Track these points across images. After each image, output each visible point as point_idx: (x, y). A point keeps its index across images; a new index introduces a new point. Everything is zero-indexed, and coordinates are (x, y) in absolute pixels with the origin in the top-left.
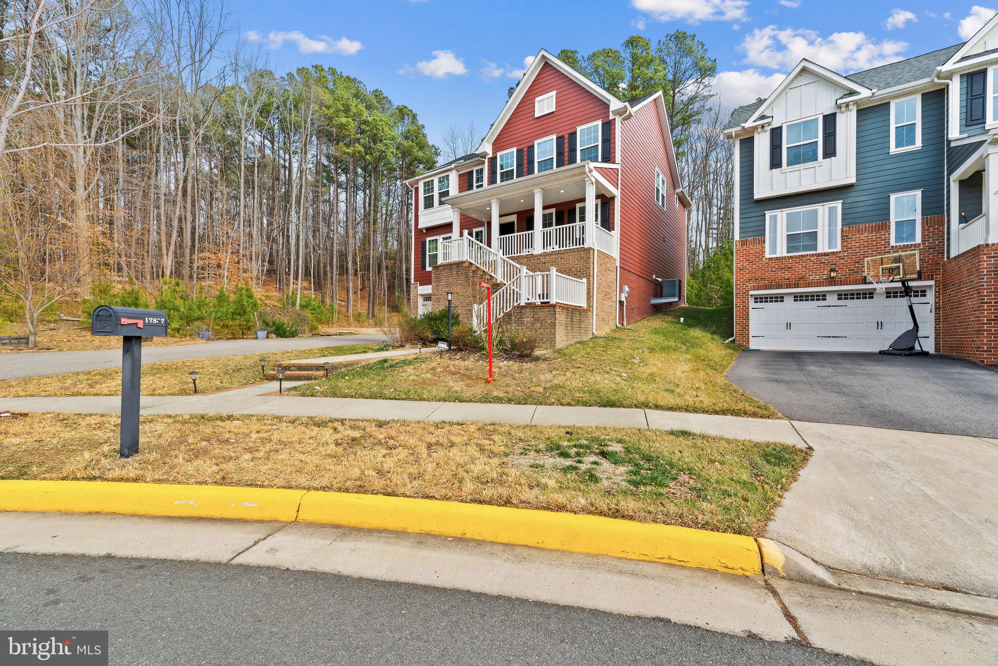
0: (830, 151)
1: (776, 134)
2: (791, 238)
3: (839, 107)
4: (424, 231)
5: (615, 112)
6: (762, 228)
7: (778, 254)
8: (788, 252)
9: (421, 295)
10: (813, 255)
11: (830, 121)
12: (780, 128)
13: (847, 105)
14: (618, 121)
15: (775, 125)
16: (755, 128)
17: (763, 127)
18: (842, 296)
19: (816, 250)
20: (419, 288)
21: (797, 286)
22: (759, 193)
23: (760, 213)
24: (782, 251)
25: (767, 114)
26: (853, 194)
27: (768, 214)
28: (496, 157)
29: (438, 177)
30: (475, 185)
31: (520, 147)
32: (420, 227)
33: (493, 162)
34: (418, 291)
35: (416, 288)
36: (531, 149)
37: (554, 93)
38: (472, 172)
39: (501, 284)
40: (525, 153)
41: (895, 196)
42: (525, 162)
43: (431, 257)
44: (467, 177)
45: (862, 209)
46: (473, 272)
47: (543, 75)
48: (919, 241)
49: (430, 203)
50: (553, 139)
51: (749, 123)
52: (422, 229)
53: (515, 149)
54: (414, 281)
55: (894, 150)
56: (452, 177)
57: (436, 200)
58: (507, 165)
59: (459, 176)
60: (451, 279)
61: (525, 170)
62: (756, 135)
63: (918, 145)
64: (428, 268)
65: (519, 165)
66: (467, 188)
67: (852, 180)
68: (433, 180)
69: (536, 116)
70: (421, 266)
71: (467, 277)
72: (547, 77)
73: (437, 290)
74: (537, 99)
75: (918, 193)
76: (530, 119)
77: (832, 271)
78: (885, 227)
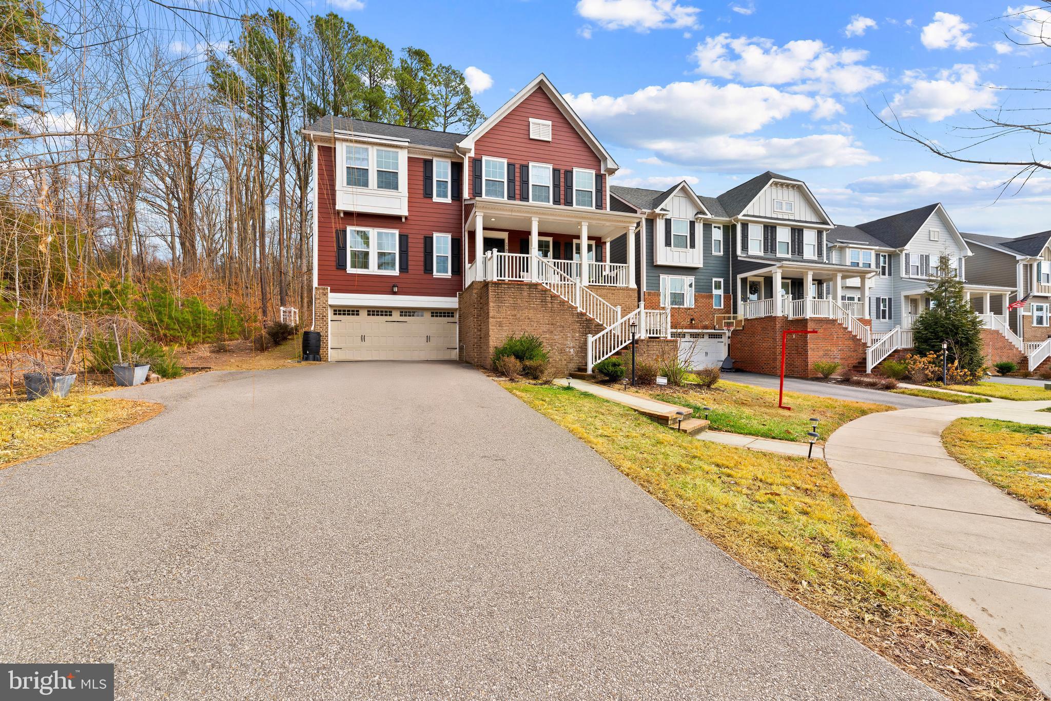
0: (693, 246)
1: (668, 222)
2: (672, 295)
3: (698, 219)
4: (342, 215)
5: (608, 170)
6: (657, 285)
8: (671, 304)
9: (331, 306)
10: (683, 309)
11: (692, 224)
12: (670, 220)
13: (701, 219)
14: (608, 177)
15: (668, 217)
16: (659, 215)
17: (663, 215)
20: (330, 295)
22: (661, 260)
23: (657, 275)
25: (666, 207)
26: (699, 274)
27: (662, 276)
28: (481, 161)
29: (376, 148)
30: (435, 179)
31: (512, 161)
32: (337, 208)
33: (476, 163)
34: (329, 300)
35: (325, 294)
36: (525, 169)
37: (550, 123)
38: (431, 161)
39: (582, 314)
40: (517, 170)
41: (714, 279)
42: (517, 179)
43: (354, 254)
44: (422, 165)
45: (702, 284)
46: (551, 297)
47: (535, 99)
48: (722, 307)
49: (358, 177)
50: (549, 168)
51: (657, 211)
52: (338, 212)
53: (505, 161)
54: (319, 284)
55: (714, 253)
56: (403, 157)
57: (373, 178)
58: (494, 175)
59: (409, 158)
60: (519, 301)
61: (517, 188)
62: (658, 220)
63: (722, 253)
64: (350, 270)
65: (511, 181)
66: (422, 178)
67: (701, 266)
68: (367, 149)
69: (532, 137)
70: (334, 264)
71: (544, 301)
72: (540, 103)
73: (498, 312)
74: (531, 120)
75: (722, 280)
76: (522, 136)
77: (692, 320)
78: (711, 296)
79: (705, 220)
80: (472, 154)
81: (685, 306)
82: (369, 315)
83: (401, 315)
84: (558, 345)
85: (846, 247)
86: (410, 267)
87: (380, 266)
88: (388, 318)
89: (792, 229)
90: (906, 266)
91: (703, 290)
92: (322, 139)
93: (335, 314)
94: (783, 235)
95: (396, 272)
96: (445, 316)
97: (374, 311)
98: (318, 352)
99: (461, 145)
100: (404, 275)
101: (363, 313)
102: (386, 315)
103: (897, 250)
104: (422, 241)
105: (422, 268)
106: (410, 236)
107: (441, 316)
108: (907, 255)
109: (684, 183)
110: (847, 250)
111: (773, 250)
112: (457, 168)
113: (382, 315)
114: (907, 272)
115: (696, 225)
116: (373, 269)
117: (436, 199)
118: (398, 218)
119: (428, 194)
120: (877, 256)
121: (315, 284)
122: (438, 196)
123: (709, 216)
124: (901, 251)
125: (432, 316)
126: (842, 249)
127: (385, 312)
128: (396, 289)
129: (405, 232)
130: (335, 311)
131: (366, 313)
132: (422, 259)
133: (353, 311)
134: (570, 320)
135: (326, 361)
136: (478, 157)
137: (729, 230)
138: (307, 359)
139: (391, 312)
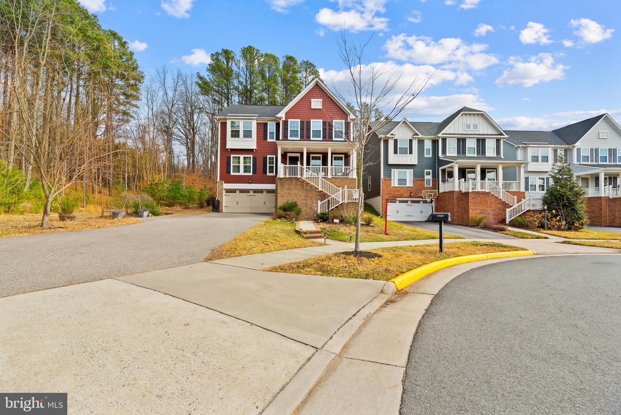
0: (411, 152)
1: (396, 141)
2: (399, 180)
3: (413, 138)
4: (229, 150)
5: (351, 119)
6: (390, 175)
7: (395, 186)
8: (398, 185)
9: (224, 189)
10: (406, 187)
11: (411, 141)
12: (397, 140)
13: (416, 138)
14: (352, 124)
15: (396, 138)
16: (390, 137)
17: (392, 138)
18: (413, 202)
19: (406, 185)
20: (224, 185)
21: (401, 197)
22: (390, 162)
23: (389, 169)
24: (396, 185)
25: (393, 134)
26: (415, 168)
27: (393, 170)
28: (288, 121)
29: (243, 120)
30: (268, 131)
31: (302, 120)
32: (227, 147)
33: (286, 123)
34: (224, 187)
35: (222, 184)
36: (309, 123)
37: (321, 100)
38: (267, 123)
39: (321, 191)
40: (305, 124)
41: (426, 171)
42: (305, 128)
43: (234, 167)
44: (263, 125)
45: (418, 173)
46: (306, 184)
47: (315, 90)
48: (431, 186)
49: (235, 134)
50: (321, 122)
51: (388, 136)
52: (228, 149)
53: (299, 120)
54: (220, 180)
55: (425, 156)
56: (254, 124)
57: (241, 134)
58: (294, 127)
59: (257, 123)
60: (291, 186)
61: (305, 132)
62: (389, 140)
63: (431, 156)
64: (232, 173)
65: (302, 129)
66: (263, 131)
67: (416, 163)
68: (239, 122)
69: (312, 108)
70: (226, 171)
71: (302, 186)
72: (317, 90)
73: (282, 191)
74: (312, 100)
75: (431, 171)
76: (308, 108)
77: (411, 193)
78: (424, 180)
79: (418, 138)
80: (284, 119)
81: (407, 186)
82: (240, 193)
83: (254, 193)
84: (309, 206)
85: (528, 147)
86: (257, 171)
87: (245, 172)
88: (248, 194)
89: (477, 140)
90: (578, 157)
91: (419, 177)
92: (221, 119)
93: (226, 192)
94: (471, 144)
95: (251, 174)
96: (273, 193)
97: (242, 191)
98: (218, 209)
99: (278, 116)
100: (255, 175)
101: (238, 192)
102: (247, 193)
103: (570, 146)
104: (263, 159)
105: (262, 171)
106: (257, 157)
107: (271, 193)
108: (579, 150)
109: (404, 120)
110: (529, 148)
111: (464, 152)
112: (278, 125)
113: (245, 193)
114: (578, 160)
115: (413, 141)
116: (242, 173)
117: (269, 140)
118: (252, 150)
119: (266, 138)
120: (555, 151)
121: (218, 180)
122: (270, 139)
123: (420, 136)
124: (574, 147)
125: (267, 193)
126: (525, 148)
127: (247, 191)
128: (250, 181)
129: (255, 156)
130: (226, 191)
131: (239, 192)
132: (262, 167)
133: (233, 191)
134: (315, 194)
135: (222, 212)
136: (286, 120)
137: (435, 143)
138: (213, 211)
139: (249, 191)
